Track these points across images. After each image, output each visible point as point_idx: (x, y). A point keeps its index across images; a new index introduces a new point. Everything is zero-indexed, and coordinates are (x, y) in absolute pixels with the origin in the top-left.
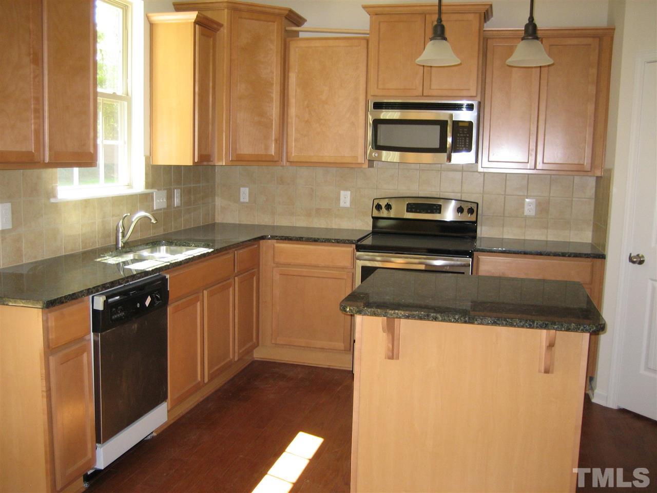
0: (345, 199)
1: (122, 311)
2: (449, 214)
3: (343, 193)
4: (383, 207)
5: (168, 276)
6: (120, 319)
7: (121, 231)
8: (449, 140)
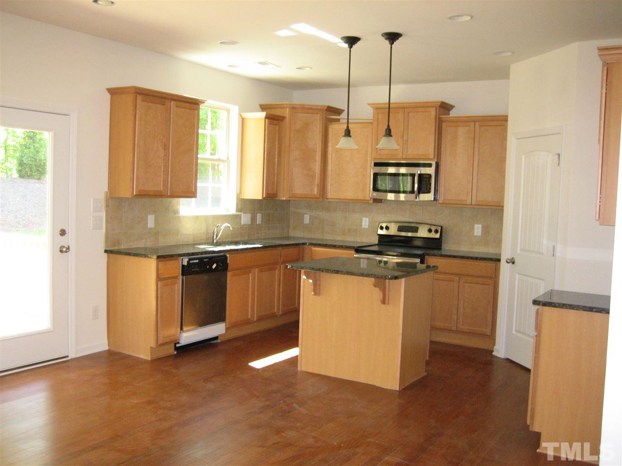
0: (365, 222)
1: (197, 268)
2: (423, 233)
3: (364, 219)
4: (384, 227)
5: (228, 255)
6: (196, 271)
7: (215, 234)
8: (416, 186)
